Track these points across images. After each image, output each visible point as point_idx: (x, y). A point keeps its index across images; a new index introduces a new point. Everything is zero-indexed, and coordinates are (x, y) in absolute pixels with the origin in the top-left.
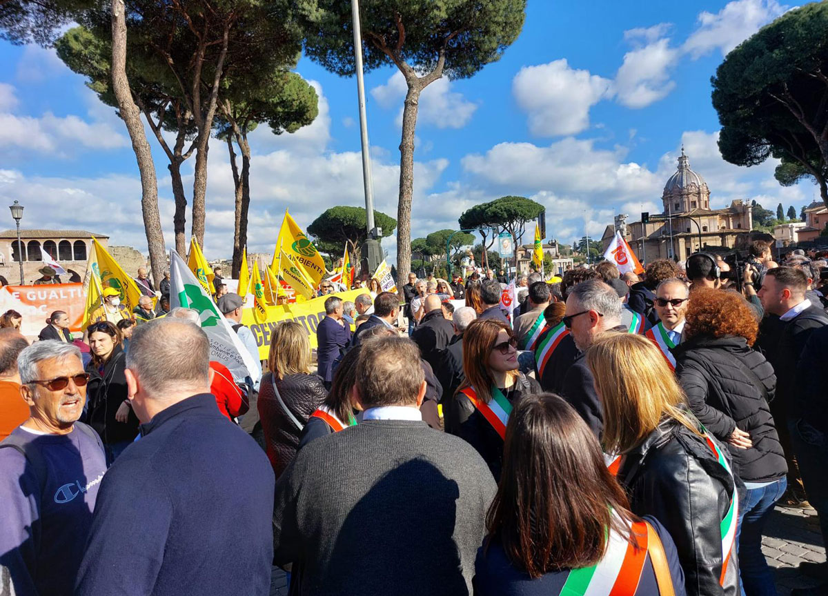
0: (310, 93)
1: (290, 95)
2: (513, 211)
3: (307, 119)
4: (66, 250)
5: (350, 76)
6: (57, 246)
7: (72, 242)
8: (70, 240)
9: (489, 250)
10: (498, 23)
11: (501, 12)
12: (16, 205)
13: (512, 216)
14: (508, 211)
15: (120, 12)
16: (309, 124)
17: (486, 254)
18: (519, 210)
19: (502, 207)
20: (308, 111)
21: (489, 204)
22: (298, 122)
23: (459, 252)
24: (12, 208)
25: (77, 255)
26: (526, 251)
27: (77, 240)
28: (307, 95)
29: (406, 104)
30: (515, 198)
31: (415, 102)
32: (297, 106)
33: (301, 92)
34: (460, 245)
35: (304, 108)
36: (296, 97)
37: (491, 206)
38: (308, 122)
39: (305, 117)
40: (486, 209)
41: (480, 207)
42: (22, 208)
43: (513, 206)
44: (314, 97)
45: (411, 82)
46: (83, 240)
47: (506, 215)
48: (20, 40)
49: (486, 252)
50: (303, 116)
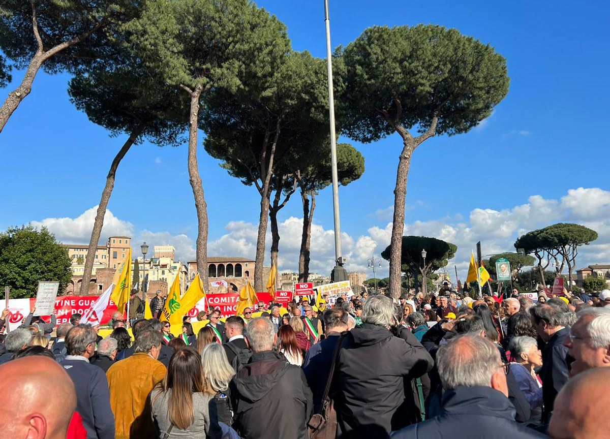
0: (357, 157)
1: (341, 160)
2: (563, 236)
3: (356, 175)
4: (231, 270)
5: (370, 142)
6: (225, 267)
7: (234, 265)
8: (233, 264)
9: (546, 270)
10: (481, 89)
11: (481, 79)
12: (145, 245)
13: (563, 241)
14: (559, 237)
15: (193, 120)
16: (358, 178)
17: (542, 274)
18: (569, 235)
19: (553, 233)
20: (356, 169)
21: (541, 231)
22: (349, 178)
23: (520, 272)
24: (142, 247)
25: (237, 273)
26: (592, 271)
27: (237, 263)
28: (355, 158)
29: (400, 158)
30: (566, 225)
31: (408, 157)
32: (348, 166)
33: (350, 156)
34: (521, 266)
35: (353, 168)
36: (345, 160)
37: (543, 232)
38: (357, 177)
39: (354, 174)
40: (538, 234)
41: (532, 233)
42: (148, 247)
43: (563, 232)
44: (361, 159)
45: (406, 142)
46: (240, 263)
47: (556, 240)
48: (163, 143)
49: (542, 272)
50: (353, 173)
